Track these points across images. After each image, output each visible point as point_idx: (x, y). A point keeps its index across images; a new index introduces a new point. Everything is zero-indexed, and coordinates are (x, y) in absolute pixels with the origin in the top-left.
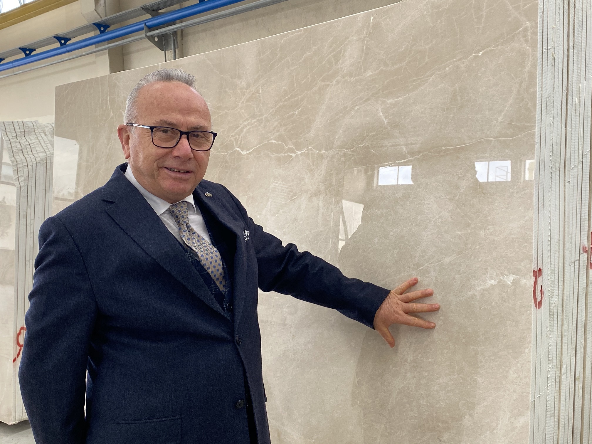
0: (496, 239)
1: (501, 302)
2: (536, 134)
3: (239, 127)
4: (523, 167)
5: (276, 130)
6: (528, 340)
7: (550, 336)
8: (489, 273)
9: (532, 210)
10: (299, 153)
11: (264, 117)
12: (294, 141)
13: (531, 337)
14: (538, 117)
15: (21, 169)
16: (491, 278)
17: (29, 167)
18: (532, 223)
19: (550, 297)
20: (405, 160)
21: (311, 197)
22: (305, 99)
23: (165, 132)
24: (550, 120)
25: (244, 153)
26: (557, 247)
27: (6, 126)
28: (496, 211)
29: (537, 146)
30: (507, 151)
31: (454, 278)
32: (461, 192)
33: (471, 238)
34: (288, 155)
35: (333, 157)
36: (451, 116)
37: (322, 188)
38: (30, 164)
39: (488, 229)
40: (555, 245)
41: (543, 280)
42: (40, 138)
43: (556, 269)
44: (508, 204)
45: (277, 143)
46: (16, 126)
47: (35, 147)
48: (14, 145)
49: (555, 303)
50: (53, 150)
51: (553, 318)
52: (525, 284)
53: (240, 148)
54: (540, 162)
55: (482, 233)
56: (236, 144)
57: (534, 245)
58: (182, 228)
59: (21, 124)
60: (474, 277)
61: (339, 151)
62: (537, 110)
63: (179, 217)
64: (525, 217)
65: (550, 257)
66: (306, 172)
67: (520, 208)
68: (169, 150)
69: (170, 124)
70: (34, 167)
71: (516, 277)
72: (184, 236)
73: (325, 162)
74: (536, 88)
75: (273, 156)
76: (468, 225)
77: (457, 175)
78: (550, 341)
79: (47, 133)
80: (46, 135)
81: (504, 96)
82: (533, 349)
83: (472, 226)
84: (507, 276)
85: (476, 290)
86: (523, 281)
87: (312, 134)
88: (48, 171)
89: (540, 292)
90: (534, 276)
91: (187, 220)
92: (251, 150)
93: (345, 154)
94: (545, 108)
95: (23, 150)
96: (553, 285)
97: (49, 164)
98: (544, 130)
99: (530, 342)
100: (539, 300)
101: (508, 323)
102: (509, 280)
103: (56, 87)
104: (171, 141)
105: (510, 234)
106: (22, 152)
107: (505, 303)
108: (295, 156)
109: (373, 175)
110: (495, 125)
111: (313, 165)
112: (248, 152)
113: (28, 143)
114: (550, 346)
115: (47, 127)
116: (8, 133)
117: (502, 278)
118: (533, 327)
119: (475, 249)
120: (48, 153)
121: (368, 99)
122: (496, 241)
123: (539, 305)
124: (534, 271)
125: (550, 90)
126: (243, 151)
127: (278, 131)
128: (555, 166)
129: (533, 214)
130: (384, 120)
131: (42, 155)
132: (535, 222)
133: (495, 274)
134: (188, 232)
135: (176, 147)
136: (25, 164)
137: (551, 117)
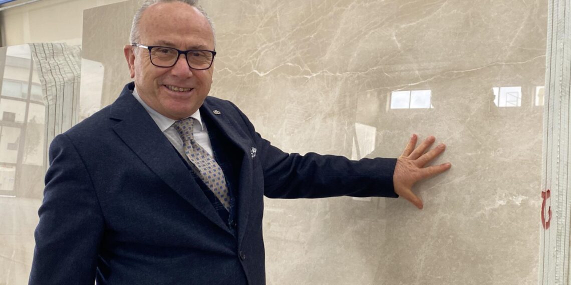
0: (506, 160)
1: (509, 222)
2: (547, 58)
3: (257, 49)
4: (533, 93)
5: (292, 53)
6: (536, 259)
7: (558, 256)
8: (498, 194)
9: (541, 133)
10: (315, 75)
11: (281, 41)
12: (309, 63)
13: (538, 257)
14: (548, 43)
15: (50, 88)
16: (501, 198)
17: (57, 87)
18: (541, 146)
19: (558, 218)
20: (418, 83)
21: (325, 118)
22: (321, 24)
23: (166, 51)
24: (560, 45)
25: (262, 75)
26: (566, 170)
27: (36, 47)
28: (506, 133)
29: (547, 70)
30: (518, 75)
31: (464, 198)
32: (472, 114)
33: (481, 159)
34: (304, 77)
35: (347, 79)
36: (464, 40)
37: (336, 109)
38: (58, 84)
39: (498, 151)
40: (564, 167)
41: (551, 202)
42: (68, 59)
43: (565, 191)
44: (518, 127)
45: (293, 65)
46: (46, 48)
47: (63, 68)
48: (44, 65)
49: (562, 224)
50: (80, 71)
51: (560, 238)
52: (534, 204)
53: (257, 70)
54: (551, 87)
55: (492, 154)
56: (254, 67)
57: (543, 167)
58: (186, 144)
59: (50, 46)
60: (484, 197)
61: (353, 74)
62: (548, 35)
63: (184, 132)
64: (534, 139)
65: (558, 179)
66: (320, 94)
67: (530, 131)
68: (168, 69)
69: (168, 44)
70: (62, 87)
71: (524, 197)
72: (188, 152)
73: (340, 83)
74: (547, 14)
75: (289, 78)
76: (479, 147)
77: (468, 98)
78: (557, 261)
79: (74, 55)
80: (73, 56)
81: (516, 22)
82: (540, 268)
83: (483, 148)
84: (516, 196)
85: (485, 210)
86: (532, 202)
87: (327, 57)
88: (75, 91)
89: (548, 213)
90: (542, 197)
91: (191, 136)
92: (268, 73)
93: (358, 76)
94: (556, 33)
95: (52, 71)
96: (561, 207)
97: (76, 84)
98: (555, 55)
99: (537, 262)
100: (547, 220)
101: (516, 242)
102: (518, 201)
103: (84, 11)
104: (169, 60)
105: (519, 156)
106: (51, 73)
107: (513, 223)
108: (311, 78)
109: (385, 97)
110: (506, 50)
111: (328, 87)
112: (265, 74)
113: (56, 64)
114: (557, 265)
115: (75, 49)
116: (38, 54)
117: (511, 198)
118: (541, 247)
119: (485, 170)
120: (75, 73)
121: (382, 24)
122: (506, 162)
123: (547, 225)
124: (542, 192)
125: (561, 16)
126: (260, 73)
127: (294, 54)
128: (565, 90)
129: (542, 137)
130: (398, 44)
131: (70, 75)
132: (544, 144)
133: (504, 195)
134: (192, 148)
135: (175, 66)
136: (54, 84)
137: (561, 42)
